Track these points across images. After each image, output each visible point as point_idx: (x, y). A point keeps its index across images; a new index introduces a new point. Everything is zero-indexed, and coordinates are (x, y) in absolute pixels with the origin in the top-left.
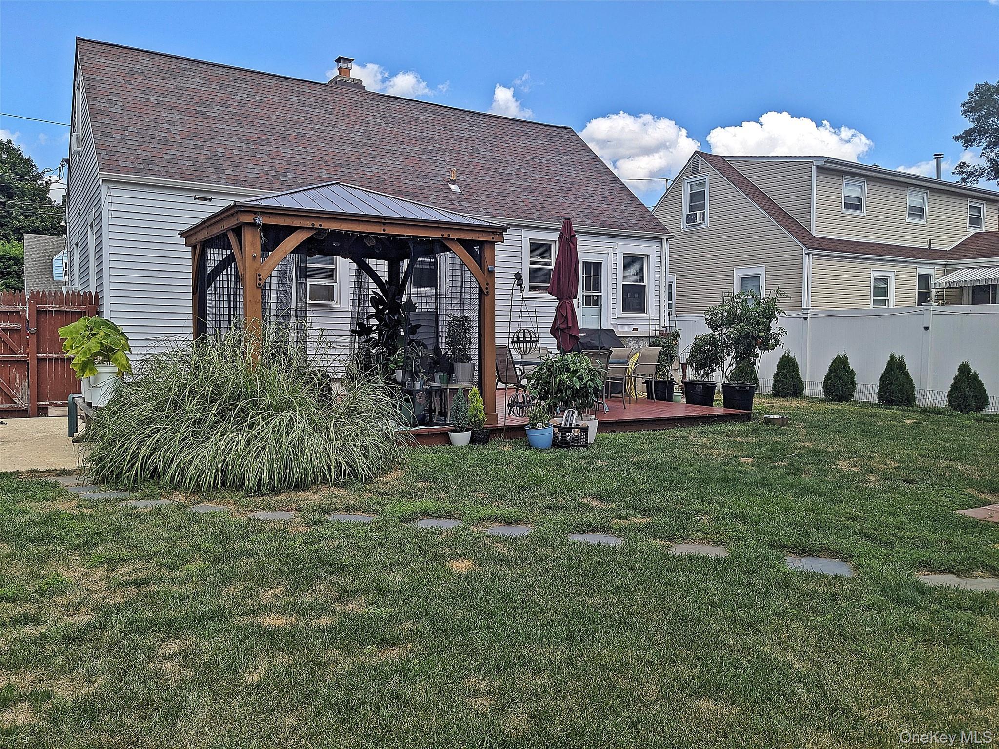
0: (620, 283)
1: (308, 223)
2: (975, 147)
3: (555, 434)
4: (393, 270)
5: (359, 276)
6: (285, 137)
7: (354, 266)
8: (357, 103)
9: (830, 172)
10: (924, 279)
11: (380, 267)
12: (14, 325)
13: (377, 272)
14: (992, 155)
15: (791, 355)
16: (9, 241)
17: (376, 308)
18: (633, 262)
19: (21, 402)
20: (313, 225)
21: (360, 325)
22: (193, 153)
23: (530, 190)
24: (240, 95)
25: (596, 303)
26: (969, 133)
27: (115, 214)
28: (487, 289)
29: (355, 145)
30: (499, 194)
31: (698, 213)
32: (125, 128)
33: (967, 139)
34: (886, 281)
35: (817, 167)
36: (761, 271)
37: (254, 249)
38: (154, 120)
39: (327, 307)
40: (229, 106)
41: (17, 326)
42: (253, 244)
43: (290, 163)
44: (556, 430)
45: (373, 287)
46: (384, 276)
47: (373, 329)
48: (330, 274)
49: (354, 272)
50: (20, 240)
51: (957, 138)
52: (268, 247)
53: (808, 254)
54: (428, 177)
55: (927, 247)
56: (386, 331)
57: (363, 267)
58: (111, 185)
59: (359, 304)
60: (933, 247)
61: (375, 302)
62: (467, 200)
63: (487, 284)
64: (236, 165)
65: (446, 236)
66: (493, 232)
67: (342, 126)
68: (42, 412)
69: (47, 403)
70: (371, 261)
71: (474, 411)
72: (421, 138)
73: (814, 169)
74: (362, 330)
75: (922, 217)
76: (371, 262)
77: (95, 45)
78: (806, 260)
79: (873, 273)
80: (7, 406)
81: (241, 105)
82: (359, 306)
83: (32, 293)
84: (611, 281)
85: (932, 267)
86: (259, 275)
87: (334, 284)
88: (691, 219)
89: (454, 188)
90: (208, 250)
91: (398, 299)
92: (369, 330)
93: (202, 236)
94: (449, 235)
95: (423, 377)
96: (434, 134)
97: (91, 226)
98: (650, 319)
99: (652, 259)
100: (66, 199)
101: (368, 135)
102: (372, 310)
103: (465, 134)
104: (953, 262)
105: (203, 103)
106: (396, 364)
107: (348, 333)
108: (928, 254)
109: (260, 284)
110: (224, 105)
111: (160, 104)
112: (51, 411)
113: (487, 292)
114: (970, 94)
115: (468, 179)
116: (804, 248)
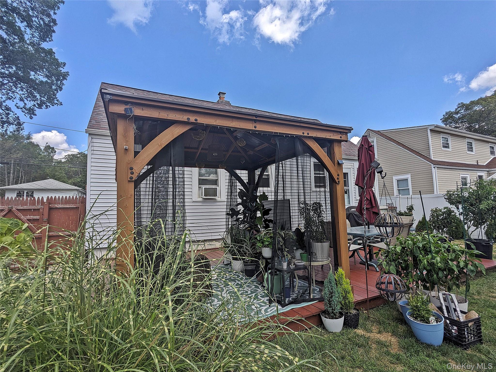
1: (183, 117)
4: (251, 176)
5: (231, 180)
7: (228, 174)
9: (434, 132)
10: (480, 177)
11: (244, 174)
12: (34, 217)
13: (241, 177)
17: (242, 199)
20: (188, 119)
21: (232, 210)
25: (346, 193)
28: (338, 179)
34: (466, 178)
35: (431, 130)
36: (407, 176)
37: (127, 142)
39: (214, 199)
41: (38, 217)
42: (125, 136)
45: (239, 186)
46: (245, 179)
47: (240, 212)
48: (215, 182)
49: (228, 178)
53: (434, 167)
55: (476, 164)
56: (248, 214)
57: (233, 175)
58: (93, 137)
59: (231, 197)
60: (479, 164)
61: (241, 195)
63: (338, 175)
65: (306, 134)
66: (340, 132)
70: (238, 172)
71: (344, 293)
73: (429, 131)
74: (233, 213)
75: (472, 151)
78: (433, 169)
79: (461, 175)
82: (231, 198)
84: (353, 182)
85: (483, 172)
86: (131, 169)
87: (217, 187)
91: (255, 193)
92: (238, 213)
94: (308, 134)
95: (287, 255)
102: (239, 201)
104: (492, 169)
106: (263, 243)
108: (477, 167)
109: (131, 178)
113: (339, 182)
116: (432, 165)
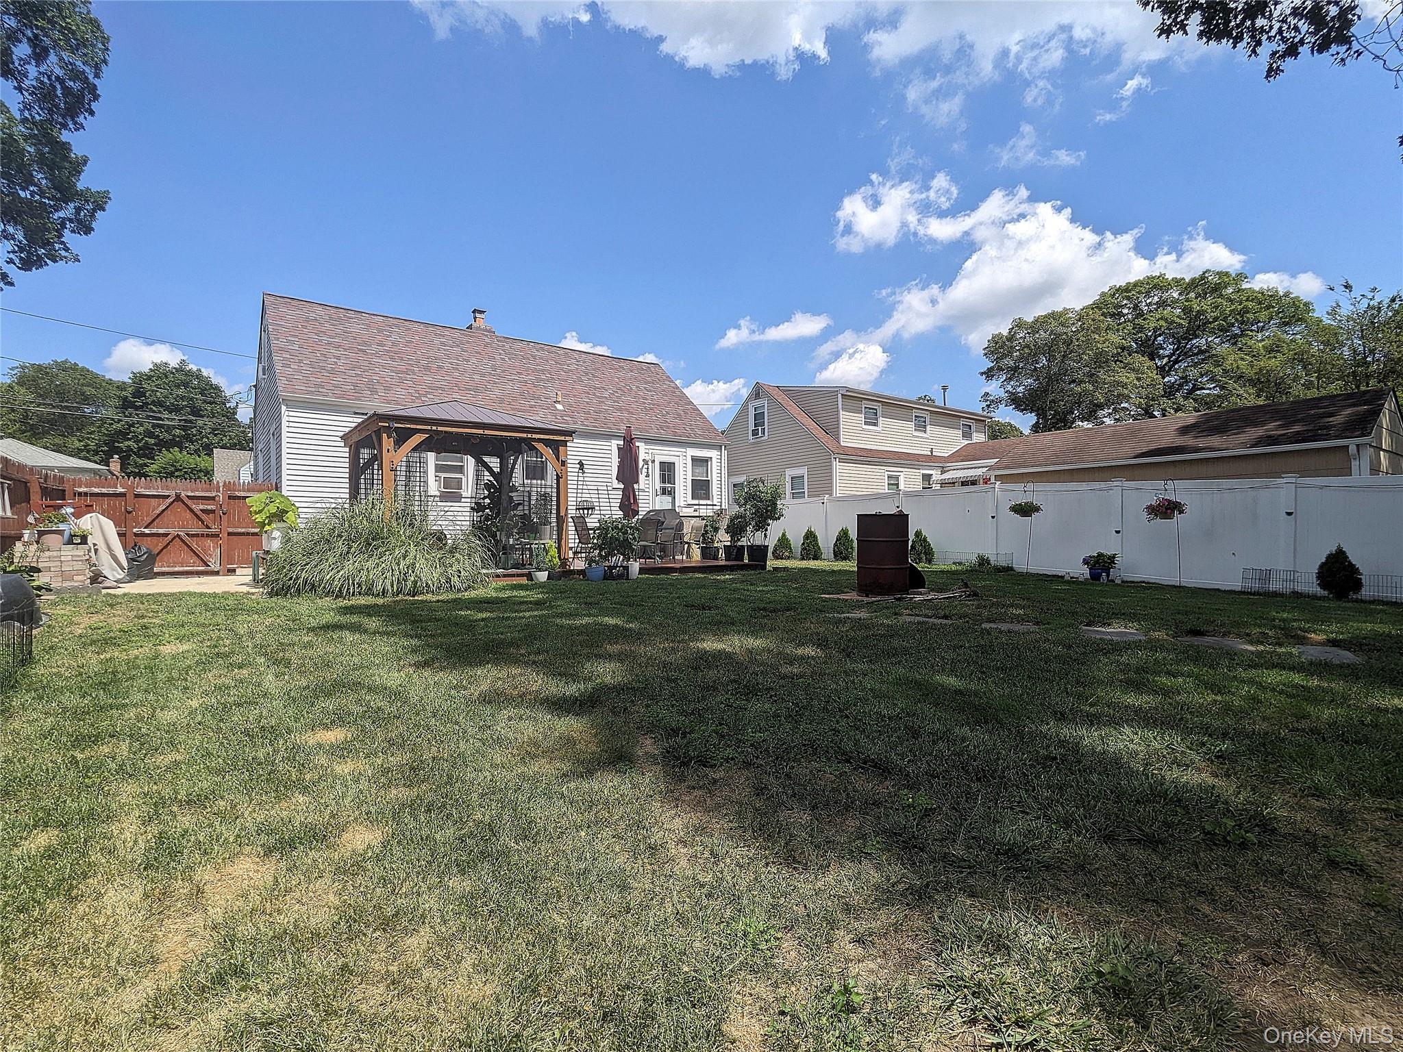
0: (690, 478)
1: (431, 428)
2: (994, 381)
3: (605, 571)
4: (503, 464)
5: (478, 468)
6: (427, 368)
7: (473, 461)
8: (488, 343)
9: (852, 398)
10: (927, 478)
11: (494, 462)
12: (209, 507)
13: (491, 466)
14: (1009, 388)
15: (813, 530)
16: (199, 456)
17: (489, 491)
18: (698, 462)
19: (214, 566)
20: (436, 428)
21: (477, 503)
22: (354, 380)
23: (620, 409)
24: (394, 337)
25: (670, 493)
26: (990, 370)
27: (291, 424)
28: (561, 473)
29: (483, 375)
30: (595, 412)
31: (760, 428)
32: (300, 361)
33: (989, 374)
34: (897, 478)
35: (842, 394)
36: (803, 471)
37: (389, 447)
38: (324, 355)
39: (457, 494)
40: (385, 345)
41: (213, 507)
42: (388, 442)
43: (430, 388)
44: (606, 568)
45: (487, 477)
46: (497, 470)
47: (486, 506)
48: (460, 469)
49: (474, 465)
50: (210, 454)
51: (982, 374)
52: (399, 443)
53: (835, 458)
54: (539, 398)
55: (929, 454)
57: (480, 462)
58: (288, 403)
59: (477, 488)
60: (934, 454)
61: (488, 486)
62: (569, 416)
63: (561, 470)
64: (387, 389)
66: (564, 434)
67: (473, 360)
68: (232, 571)
69: (235, 566)
71: (550, 557)
72: (537, 371)
73: (840, 396)
74: (478, 507)
75: (925, 432)
76: (486, 459)
77: (278, 299)
78: (834, 461)
79: (886, 472)
80: (203, 568)
81: (394, 344)
82: (477, 490)
83: (225, 483)
84: (682, 477)
85: (933, 468)
86: (392, 462)
87: (462, 476)
88: (755, 433)
89: (559, 407)
90: (362, 451)
91: (506, 485)
92: (483, 507)
93: (356, 438)
94: (532, 436)
95: (515, 535)
96: (548, 367)
97: (273, 434)
98: (713, 505)
99: (714, 460)
100: (253, 420)
101: (494, 368)
102: (486, 493)
103: (572, 367)
105: (365, 344)
106: (497, 527)
107: (468, 509)
108: (930, 459)
110: (380, 344)
111: (329, 344)
112: (238, 571)
113: (562, 476)
114: (988, 341)
115: (571, 400)
116: (834, 454)
